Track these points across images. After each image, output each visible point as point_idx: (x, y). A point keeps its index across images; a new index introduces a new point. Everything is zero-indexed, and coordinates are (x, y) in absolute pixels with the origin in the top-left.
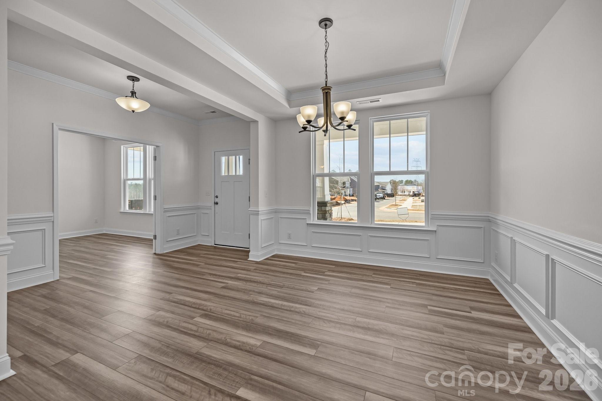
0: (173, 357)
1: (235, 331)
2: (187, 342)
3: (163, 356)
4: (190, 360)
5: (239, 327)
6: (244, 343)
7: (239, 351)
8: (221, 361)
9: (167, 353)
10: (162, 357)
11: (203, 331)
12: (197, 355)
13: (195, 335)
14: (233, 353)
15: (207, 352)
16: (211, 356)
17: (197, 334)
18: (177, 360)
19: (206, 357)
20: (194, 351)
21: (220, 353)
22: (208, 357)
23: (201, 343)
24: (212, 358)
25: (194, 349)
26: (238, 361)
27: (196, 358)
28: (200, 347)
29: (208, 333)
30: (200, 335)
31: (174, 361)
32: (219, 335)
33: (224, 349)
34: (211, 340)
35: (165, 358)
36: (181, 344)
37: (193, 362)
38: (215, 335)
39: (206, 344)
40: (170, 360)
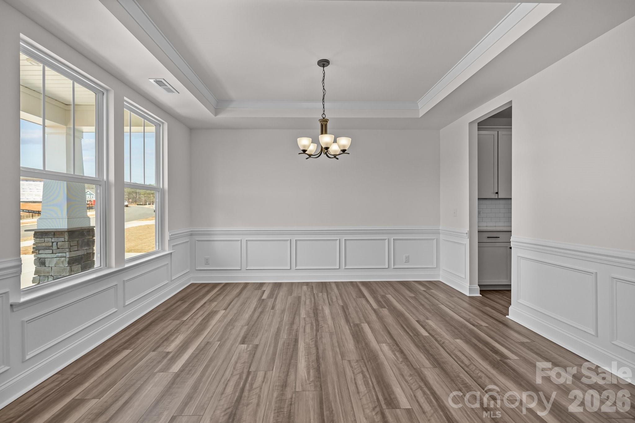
0: (459, 376)
1: (386, 363)
2: (437, 382)
3: (468, 383)
4: (445, 365)
5: (378, 364)
6: (393, 351)
7: (403, 349)
8: (422, 351)
9: (463, 384)
10: (470, 383)
11: (414, 383)
12: (437, 365)
13: (425, 384)
14: (408, 350)
15: (427, 363)
16: (426, 358)
17: (422, 384)
18: (456, 372)
19: (430, 359)
20: (437, 370)
21: (417, 356)
22: (428, 359)
23: (426, 373)
24: (426, 356)
25: (436, 371)
26: (411, 345)
27: (439, 364)
28: (429, 369)
29: (411, 378)
30: (420, 382)
31: (459, 373)
32: (403, 369)
33: (412, 357)
34: (415, 369)
35: (467, 380)
36: (445, 383)
37: (443, 362)
38: (406, 371)
39: (422, 369)
40: (462, 375)
